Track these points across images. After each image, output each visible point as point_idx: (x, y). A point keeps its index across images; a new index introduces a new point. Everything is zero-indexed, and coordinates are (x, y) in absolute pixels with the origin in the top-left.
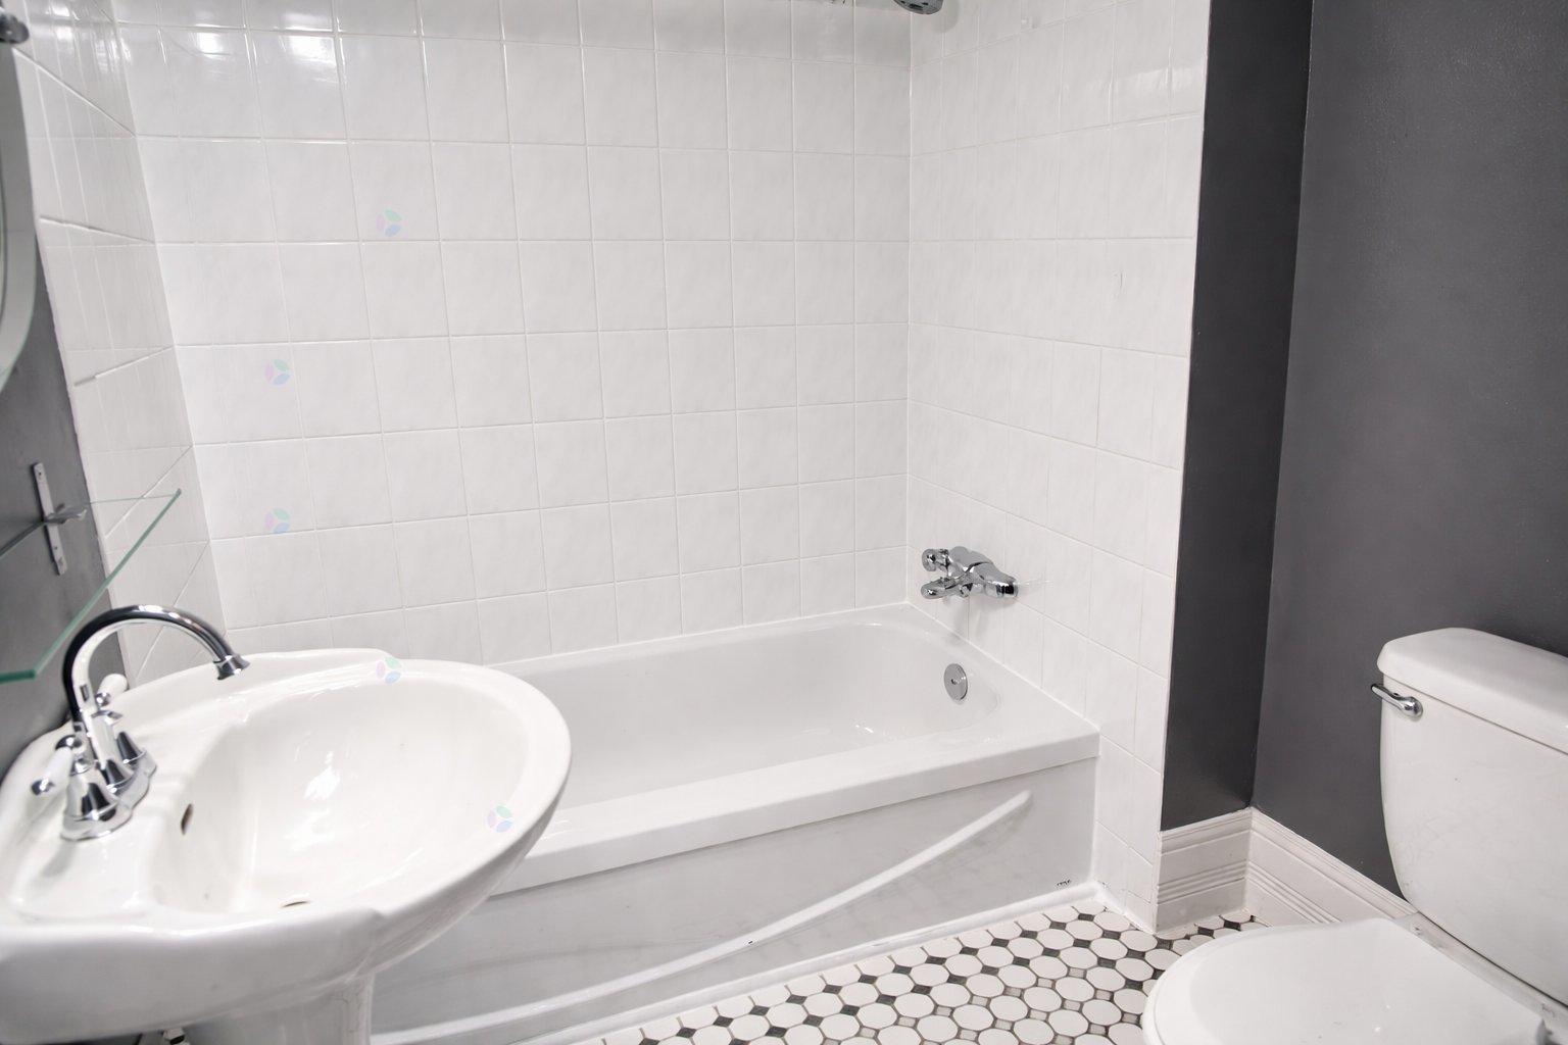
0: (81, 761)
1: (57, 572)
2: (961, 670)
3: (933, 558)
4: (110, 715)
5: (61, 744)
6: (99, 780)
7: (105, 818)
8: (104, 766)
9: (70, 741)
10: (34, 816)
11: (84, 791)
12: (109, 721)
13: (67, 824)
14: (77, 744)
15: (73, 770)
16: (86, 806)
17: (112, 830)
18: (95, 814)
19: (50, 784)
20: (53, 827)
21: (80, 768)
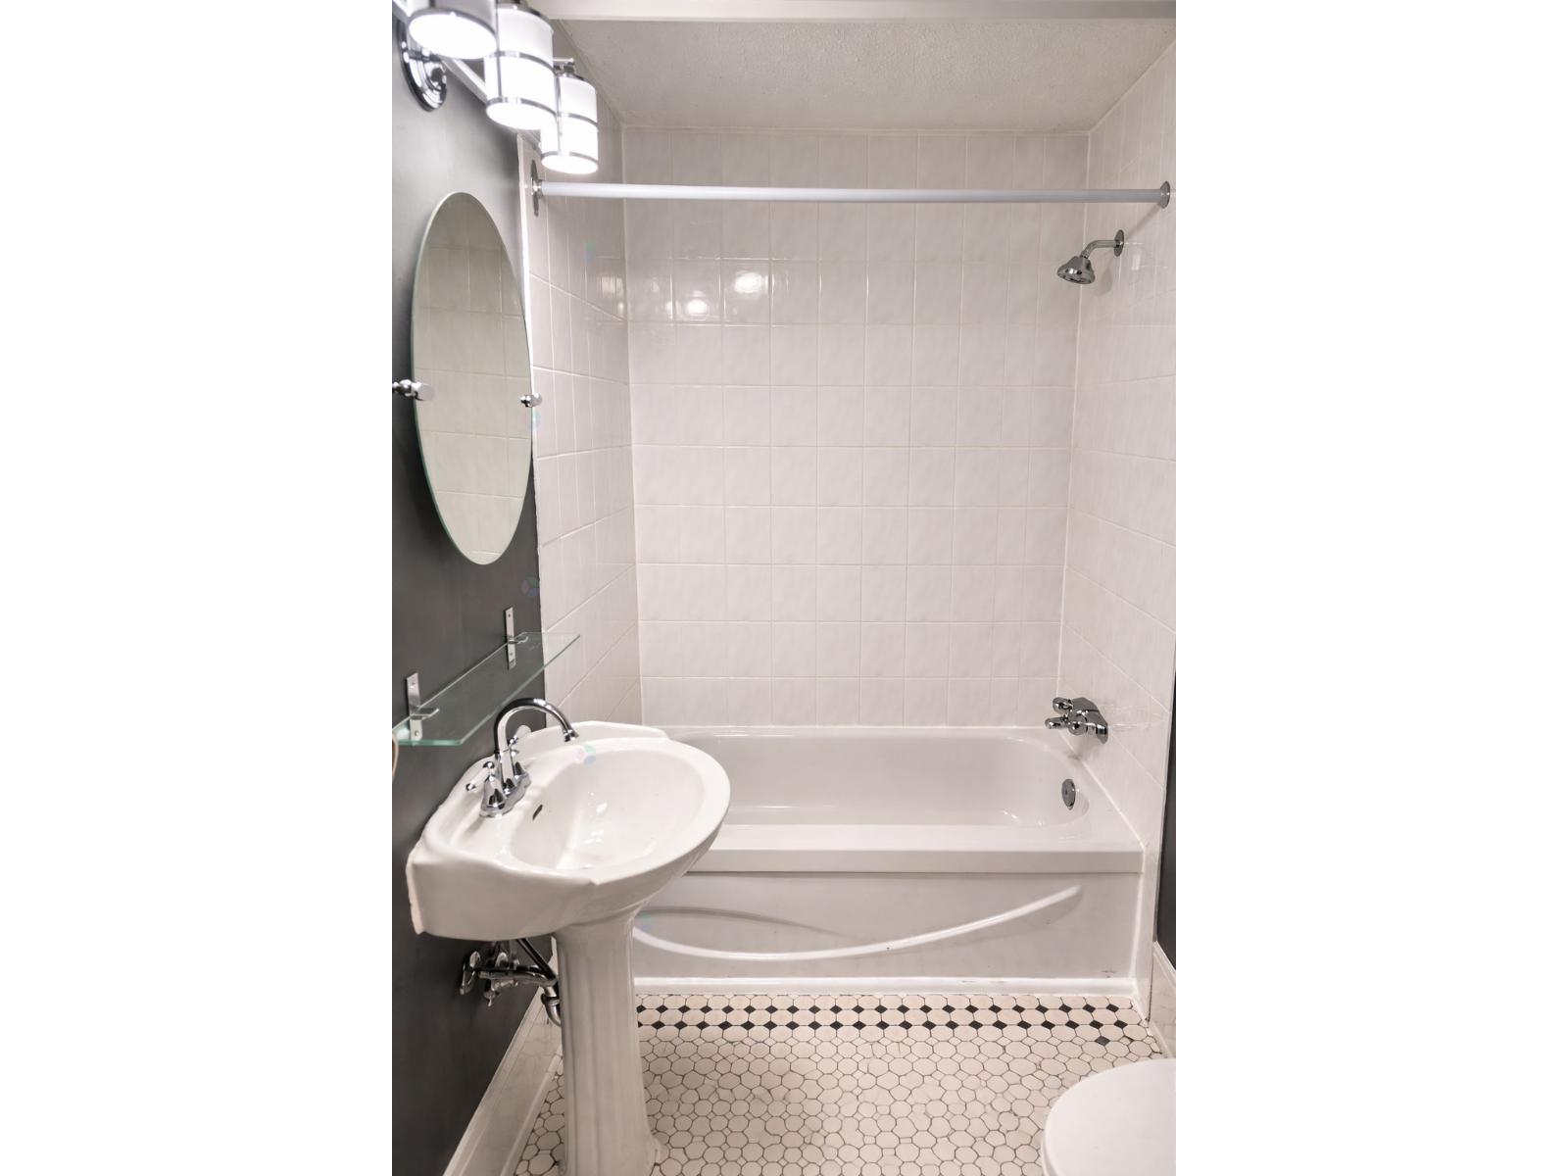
0: (493, 776)
1: (508, 668)
2: (1073, 785)
3: (1061, 704)
4: (515, 751)
5: (485, 765)
6: (500, 788)
7: (501, 807)
8: (505, 781)
9: (490, 765)
10: (468, 802)
11: (492, 793)
12: (513, 754)
13: (483, 809)
14: (493, 767)
15: (488, 779)
16: (491, 801)
17: (504, 814)
18: (496, 805)
19: (474, 787)
20: (477, 808)
21: (491, 779)
